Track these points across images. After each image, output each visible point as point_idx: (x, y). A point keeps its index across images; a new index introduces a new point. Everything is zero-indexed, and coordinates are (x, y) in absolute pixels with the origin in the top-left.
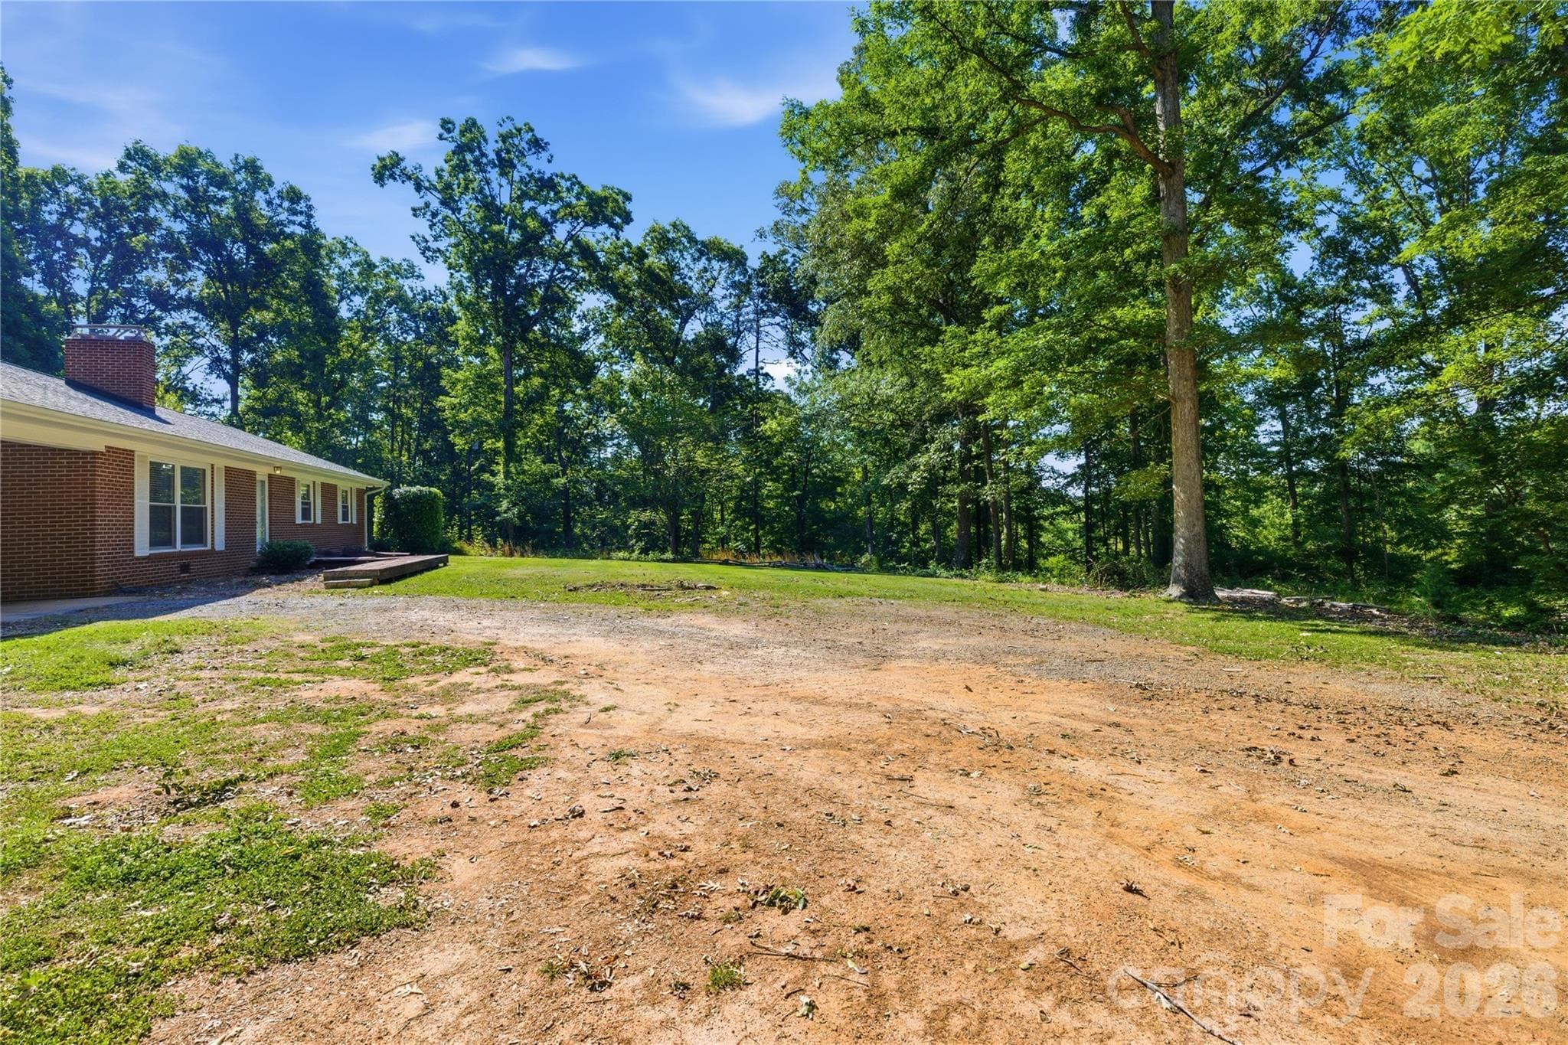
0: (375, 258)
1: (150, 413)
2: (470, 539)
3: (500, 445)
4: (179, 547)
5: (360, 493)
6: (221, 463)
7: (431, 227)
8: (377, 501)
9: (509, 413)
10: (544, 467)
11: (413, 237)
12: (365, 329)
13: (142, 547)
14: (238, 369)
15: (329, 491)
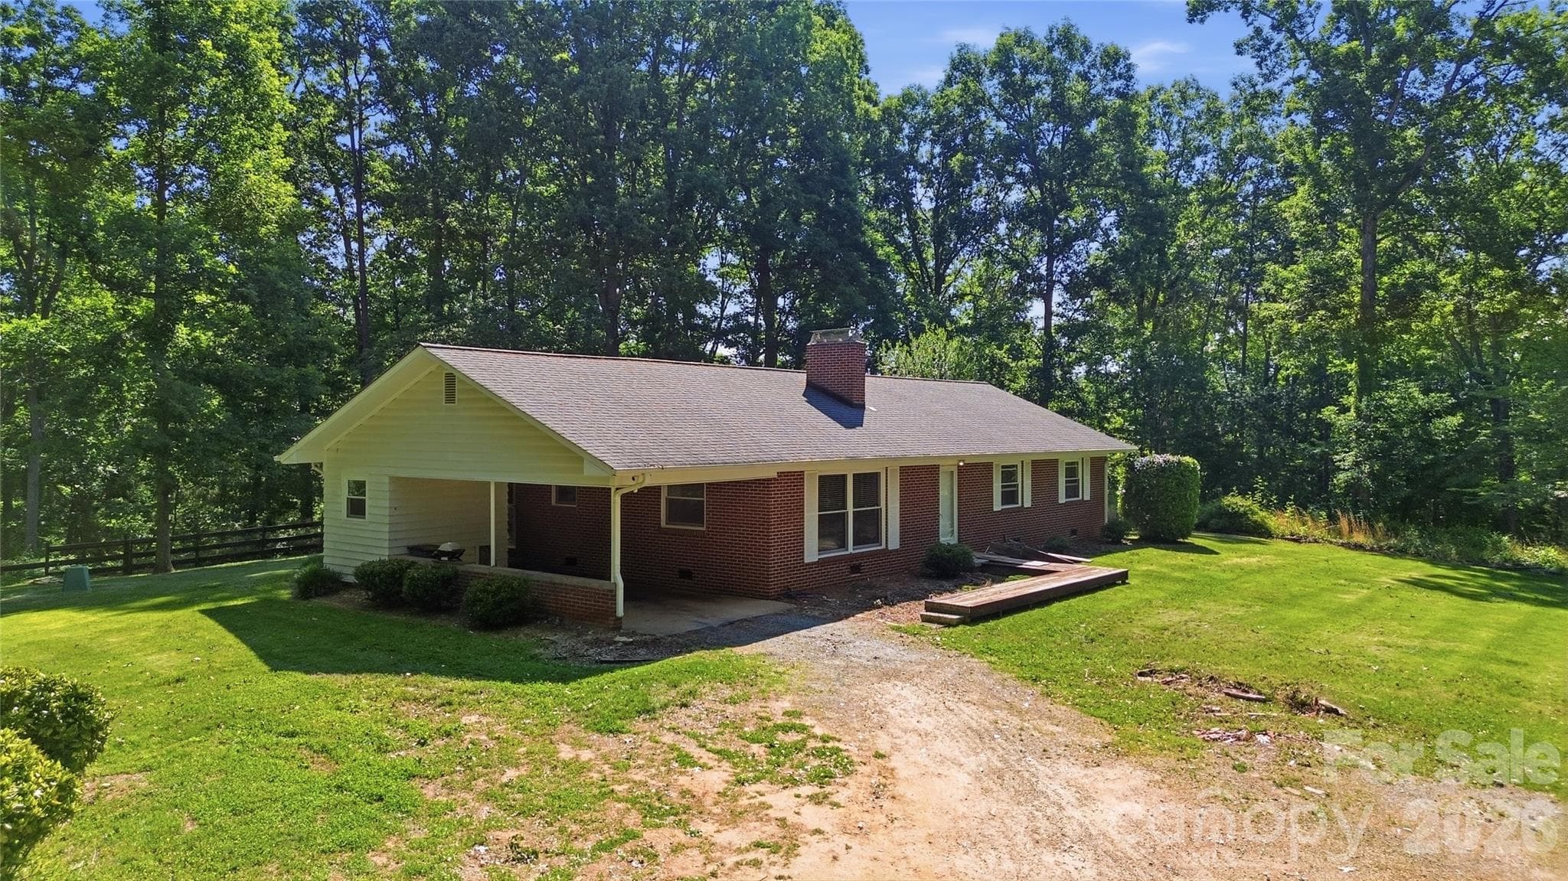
3: (1352, 367)
4: (851, 550)
5: (1097, 462)
7: (1259, 64)
8: (1121, 470)
9: (1368, 318)
10: (1422, 401)
11: (1235, 84)
13: (811, 553)
15: (1044, 468)
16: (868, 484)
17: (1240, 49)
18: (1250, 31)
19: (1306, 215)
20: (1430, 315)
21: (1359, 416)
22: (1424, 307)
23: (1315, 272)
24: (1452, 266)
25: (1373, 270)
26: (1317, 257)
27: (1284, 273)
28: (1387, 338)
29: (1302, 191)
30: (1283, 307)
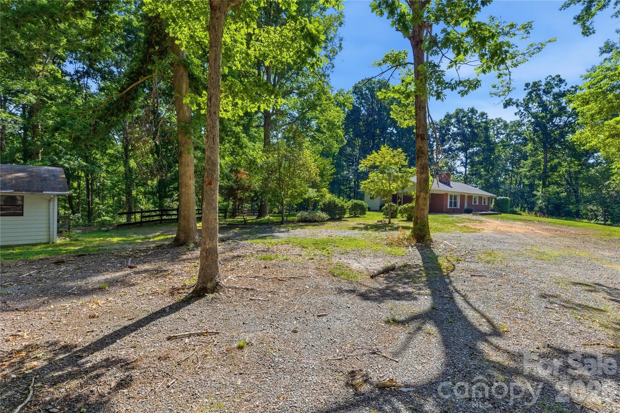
0: (508, 122)
1: (449, 185)
2: (524, 211)
3: (541, 182)
4: (453, 207)
5: (489, 198)
6: (459, 194)
7: (520, 117)
8: (493, 200)
9: (545, 172)
10: (557, 190)
11: (514, 121)
12: (504, 146)
13: (448, 207)
14: (466, 164)
15: (480, 198)
16: (455, 197)
17: (516, 114)
18: (518, 110)
19: (531, 150)
20: (559, 171)
21: (542, 193)
22: (559, 170)
23: (533, 162)
24: (565, 160)
25: (546, 162)
26: (533, 158)
27: (525, 162)
28: (549, 177)
29: (530, 145)
30: (525, 169)
